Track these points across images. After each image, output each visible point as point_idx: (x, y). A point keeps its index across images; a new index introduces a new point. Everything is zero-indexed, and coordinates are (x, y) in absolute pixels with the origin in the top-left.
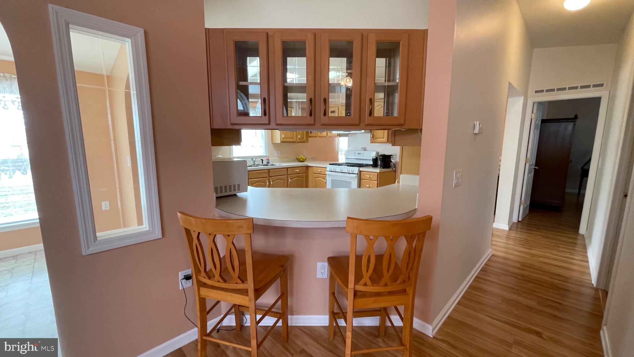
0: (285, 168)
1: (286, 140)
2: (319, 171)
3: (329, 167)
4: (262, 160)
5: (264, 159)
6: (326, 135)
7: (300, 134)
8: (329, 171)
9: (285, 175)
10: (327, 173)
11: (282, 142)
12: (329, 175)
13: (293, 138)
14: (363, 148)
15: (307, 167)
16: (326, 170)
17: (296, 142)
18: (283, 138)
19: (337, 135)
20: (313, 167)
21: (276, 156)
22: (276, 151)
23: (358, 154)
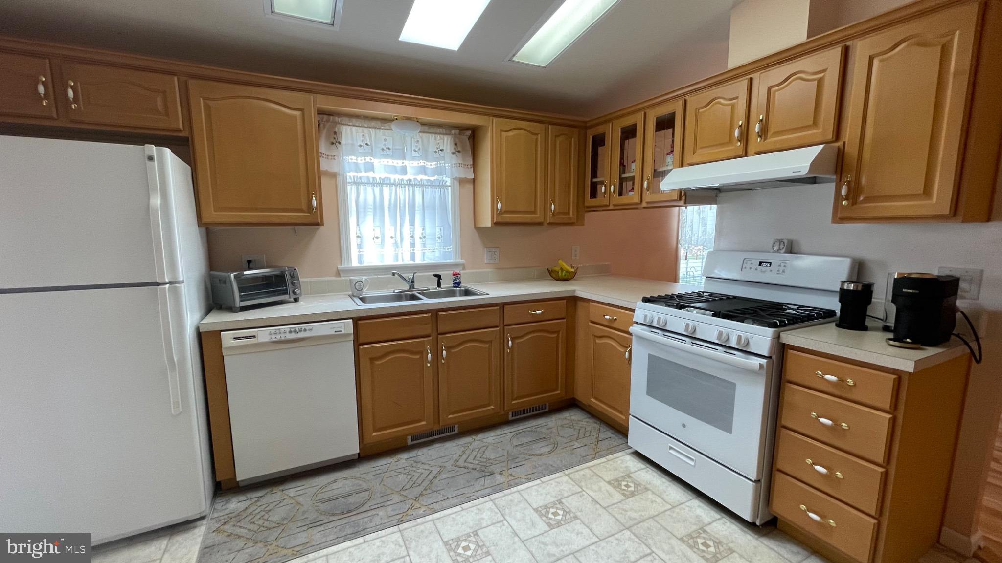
0: (496, 305)
1: (508, 217)
2: (607, 317)
3: (643, 311)
4: (439, 277)
6: (636, 200)
7: (557, 200)
8: (642, 324)
9: (496, 327)
10: (634, 329)
11: (496, 224)
12: (641, 338)
13: (534, 212)
14: (781, 241)
15: (573, 301)
16: (633, 316)
17: (545, 224)
18: (501, 212)
19: (675, 197)
20: (590, 303)
21: (486, 264)
22: (485, 249)
23: (760, 264)
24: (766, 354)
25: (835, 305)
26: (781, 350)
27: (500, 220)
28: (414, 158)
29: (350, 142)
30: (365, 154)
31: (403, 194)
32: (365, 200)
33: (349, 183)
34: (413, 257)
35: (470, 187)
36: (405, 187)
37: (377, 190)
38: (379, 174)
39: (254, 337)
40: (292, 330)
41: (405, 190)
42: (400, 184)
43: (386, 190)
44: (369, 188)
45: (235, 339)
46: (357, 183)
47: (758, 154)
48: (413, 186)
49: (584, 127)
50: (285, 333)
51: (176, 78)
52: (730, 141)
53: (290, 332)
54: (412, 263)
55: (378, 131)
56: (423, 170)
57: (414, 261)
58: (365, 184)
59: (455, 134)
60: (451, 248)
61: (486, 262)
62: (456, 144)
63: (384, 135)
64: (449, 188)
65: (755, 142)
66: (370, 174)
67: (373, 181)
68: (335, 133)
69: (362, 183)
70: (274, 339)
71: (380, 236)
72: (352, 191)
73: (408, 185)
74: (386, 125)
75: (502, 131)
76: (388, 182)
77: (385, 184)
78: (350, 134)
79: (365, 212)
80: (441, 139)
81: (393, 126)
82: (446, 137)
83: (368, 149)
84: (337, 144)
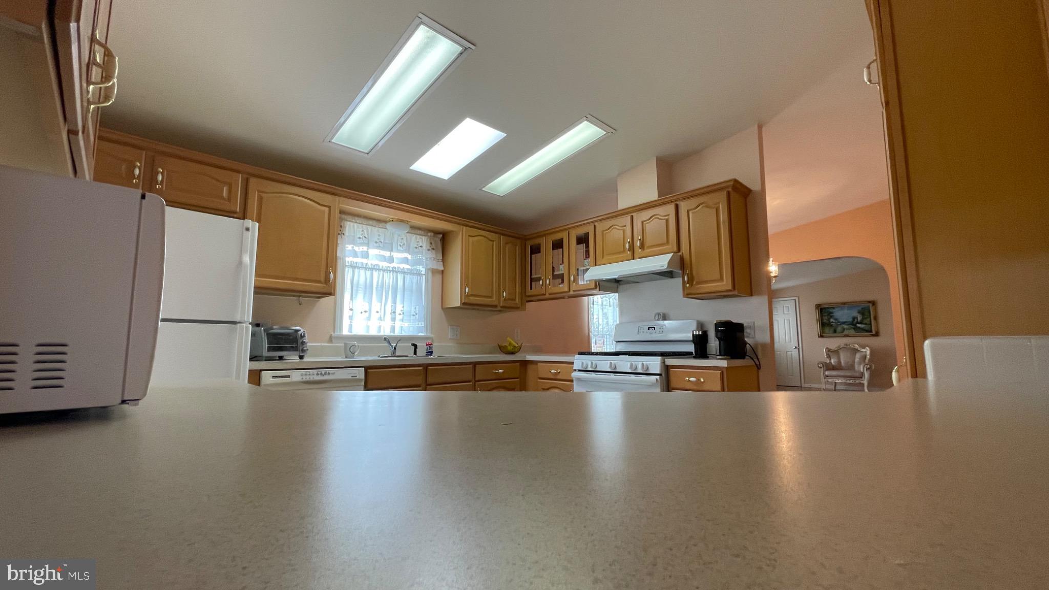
0: (470, 364)
1: (473, 300)
2: (553, 371)
3: (579, 361)
4: (415, 346)
5: (421, 344)
6: (566, 289)
7: (507, 289)
8: (579, 371)
9: (469, 382)
10: (574, 375)
11: (464, 304)
12: (579, 379)
13: (491, 297)
14: (659, 314)
15: (525, 364)
16: (573, 367)
18: (468, 296)
19: (593, 286)
20: (539, 364)
21: (450, 339)
22: (450, 327)
23: (649, 328)
24: (658, 372)
25: (691, 348)
26: (667, 368)
27: (467, 301)
28: (398, 251)
29: (352, 234)
30: (362, 244)
31: (388, 278)
32: (358, 281)
33: (347, 266)
34: (393, 329)
35: (439, 277)
36: (390, 272)
37: (368, 273)
38: (372, 261)
39: (289, 376)
40: (319, 373)
41: (390, 275)
42: (387, 270)
43: (375, 274)
44: (362, 272)
45: (273, 377)
46: (354, 267)
47: (639, 258)
48: (397, 272)
49: (524, 239)
50: (314, 375)
51: (240, 175)
52: (624, 251)
53: (318, 374)
54: (392, 334)
55: (373, 228)
56: (406, 261)
57: (394, 333)
58: (359, 268)
59: (430, 236)
60: (423, 324)
61: (449, 337)
62: (431, 243)
63: (378, 231)
64: (424, 276)
65: (638, 251)
66: (364, 261)
67: (366, 265)
68: (341, 226)
69: (358, 267)
70: (304, 380)
71: (368, 311)
72: (348, 274)
73: (393, 271)
74: (381, 224)
75: (469, 236)
76: (378, 268)
77: (375, 269)
78: (352, 228)
79: (357, 291)
80: (420, 238)
81: (388, 226)
82: (423, 238)
83: (365, 241)
84: (342, 235)
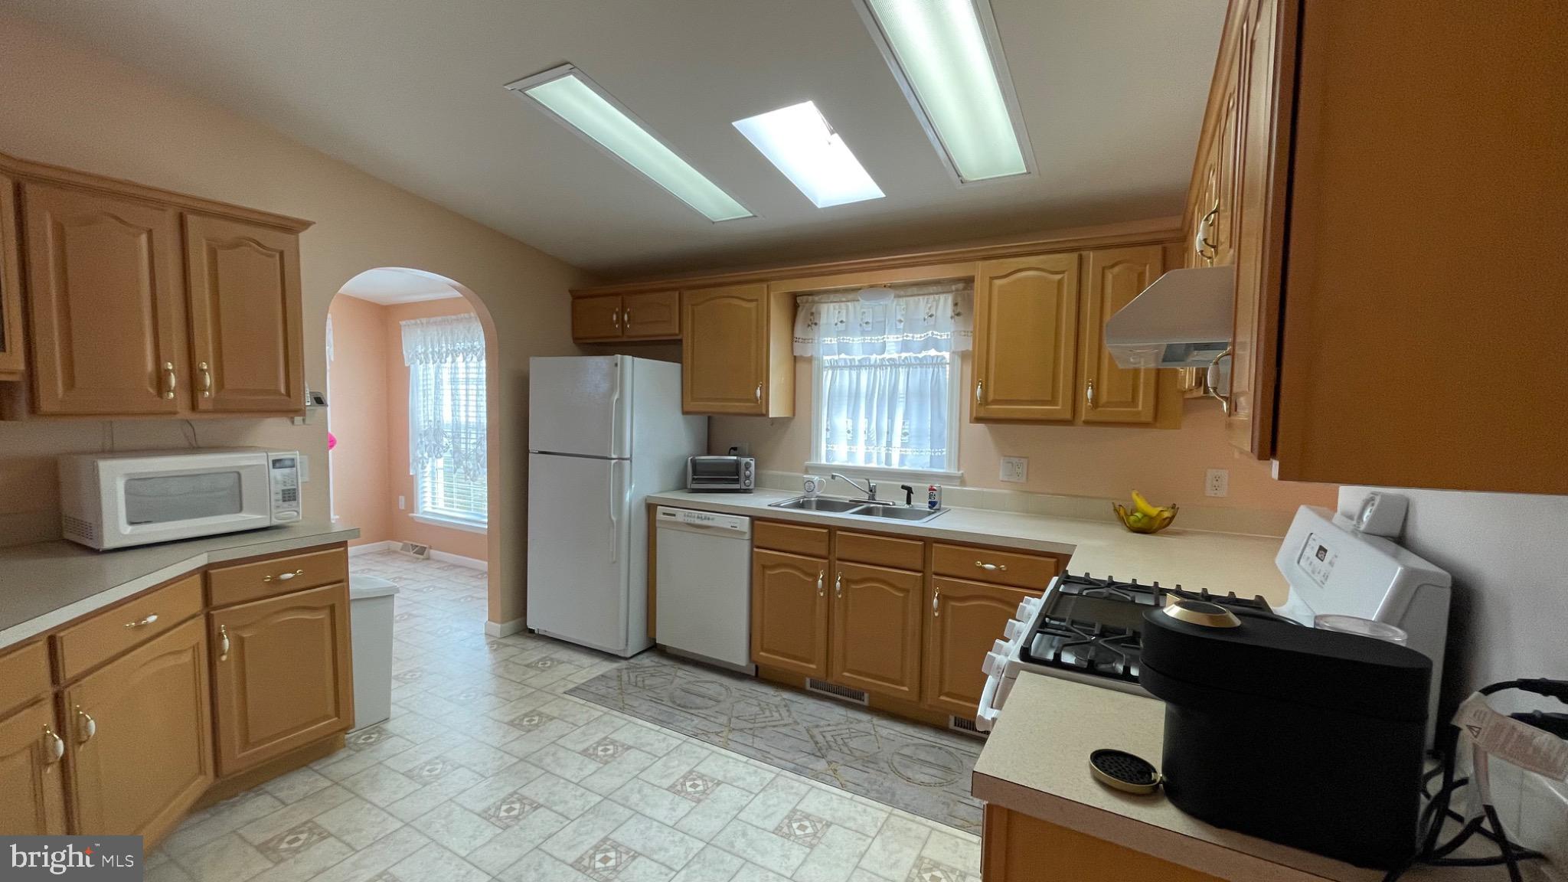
4: (909, 490)
5: (920, 488)
7: (1104, 380)
9: (918, 572)
11: (978, 419)
17: (1078, 422)
18: (982, 403)
21: (1003, 482)
22: (1002, 458)
23: (1319, 550)
27: (982, 414)
29: (827, 321)
30: (839, 333)
31: (884, 376)
33: (826, 367)
34: (886, 459)
36: (886, 368)
38: (858, 354)
39: (674, 515)
41: (886, 372)
42: (881, 366)
44: (846, 372)
45: (664, 514)
46: (834, 367)
48: (895, 366)
50: (694, 517)
51: (677, 292)
53: (698, 517)
54: (883, 466)
55: (855, 302)
57: (887, 464)
59: (957, 290)
60: (942, 452)
62: (956, 305)
63: (862, 307)
64: (948, 366)
66: (847, 356)
67: (851, 363)
68: (812, 314)
69: (839, 367)
71: (852, 430)
75: (992, 278)
76: (867, 363)
78: (830, 312)
79: (838, 401)
80: (934, 300)
81: (858, 296)
82: (942, 297)
83: (841, 327)
84: (813, 326)
